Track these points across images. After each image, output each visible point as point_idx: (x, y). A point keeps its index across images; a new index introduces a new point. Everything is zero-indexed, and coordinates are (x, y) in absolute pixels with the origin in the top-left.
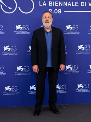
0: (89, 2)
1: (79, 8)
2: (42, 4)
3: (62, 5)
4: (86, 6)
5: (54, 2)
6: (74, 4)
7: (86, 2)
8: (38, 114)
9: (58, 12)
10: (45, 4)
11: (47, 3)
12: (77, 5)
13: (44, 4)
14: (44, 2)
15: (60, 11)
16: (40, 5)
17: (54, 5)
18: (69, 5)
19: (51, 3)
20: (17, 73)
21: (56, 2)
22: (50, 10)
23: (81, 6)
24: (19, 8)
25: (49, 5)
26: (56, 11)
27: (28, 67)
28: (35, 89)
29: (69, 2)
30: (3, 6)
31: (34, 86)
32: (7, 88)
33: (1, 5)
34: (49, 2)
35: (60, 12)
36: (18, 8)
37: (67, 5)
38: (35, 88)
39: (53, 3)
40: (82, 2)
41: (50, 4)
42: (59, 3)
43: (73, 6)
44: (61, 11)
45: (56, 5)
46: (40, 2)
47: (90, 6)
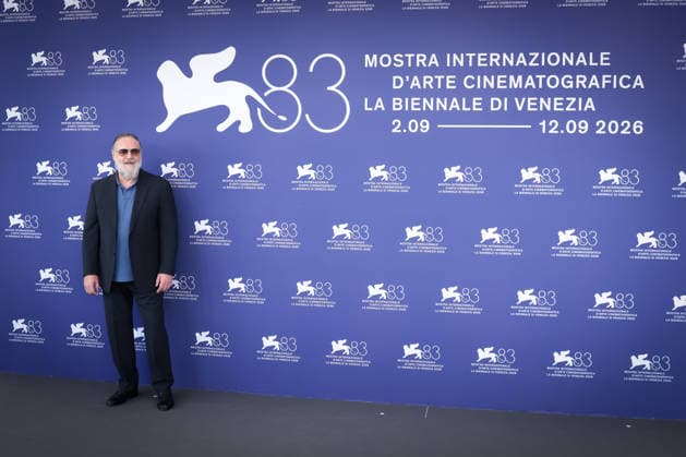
0: (516, 99)
1: (486, 116)
2: (372, 104)
3: (431, 108)
4: (506, 108)
5: (407, 100)
6: (469, 104)
7: (506, 100)
9: (419, 127)
10: (382, 106)
11: (388, 104)
12: (477, 107)
13: (377, 106)
14: (380, 100)
15: (425, 124)
16: (366, 109)
17: (407, 108)
18: (452, 106)
19: (398, 101)
21: (413, 99)
22: (397, 124)
23: (492, 109)
24: (307, 116)
25: (394, 109)
26: (413, 125)
29: (455, 100)
30: (264, 111)
31: (344, 342)
33: (259, 110)
34: (394, 99)
35: (425, 126)
36: (303, 117)
37: (448, 107)
39: (404, 103)
40: (492, 99)
41: (394, 104)
42: (421, 102)
43: (464, 109)
44: (427, 127)
45: (413, 109)
46: (366, 100)
47: (520, 108)
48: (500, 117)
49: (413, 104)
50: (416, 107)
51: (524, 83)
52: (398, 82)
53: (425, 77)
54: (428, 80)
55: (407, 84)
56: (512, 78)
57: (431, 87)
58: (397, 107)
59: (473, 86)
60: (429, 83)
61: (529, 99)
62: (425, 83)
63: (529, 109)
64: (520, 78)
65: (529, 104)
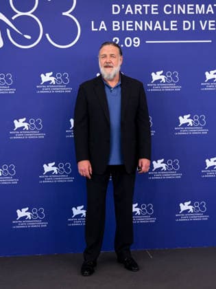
0: (201, 22)
1: (180, 34)
2: (97, 26)
3: (141, 28)
4: (194, 29)
5: (123, 22)
6: (168, 26)
7: (193, 22)
8: (91, 272)
9: (133, 43)
10: (105, 27)
11: (109, 26)
12: (174, 27)
13: (101, 27)
14: (103, 22)
15: (136, 40)
16: (93, 29)
17: (123, 29)
18: (156, 27)
19: (116, 24)
20: (43, 179)
21: (128, 22)
22: (116, 40)
23: (184, 29)
24: (47, 35)
25: (114, 29)
26: (128, 41)
27: (68, 165)
28: (84, 214)
29: (158, 22)
30: (12, 32)
31: (82, 207)
32: (21, 213)
33: (8, 31)
34: (114, 22)
35: (137, 42)
36: (44, 36)
37: (153, 28)
38: (84, 212)
39: (121, 25)
40: (184, 22)
41: (114, 26)
42: (134, 24)
43: (165, 29)
44: (139, 42)
45: (128, 29)
46: (93, 22)
47: (203, 28)
48: (190, 34)
49: (128, 26)
50: (129, 28)
51: (206, 10)
52: (116, 9)
53: (136, 6)
54: (138, 7)
55: (123, 11)
56: (197, 6)
57: (141, 13)
58: (116, 28)
59: (170, 12)
60: (139, 10)
61: (210, 22)
62: (136, 10)
63: (210, 29)
64: (203, 6)
65: (210, 25)
